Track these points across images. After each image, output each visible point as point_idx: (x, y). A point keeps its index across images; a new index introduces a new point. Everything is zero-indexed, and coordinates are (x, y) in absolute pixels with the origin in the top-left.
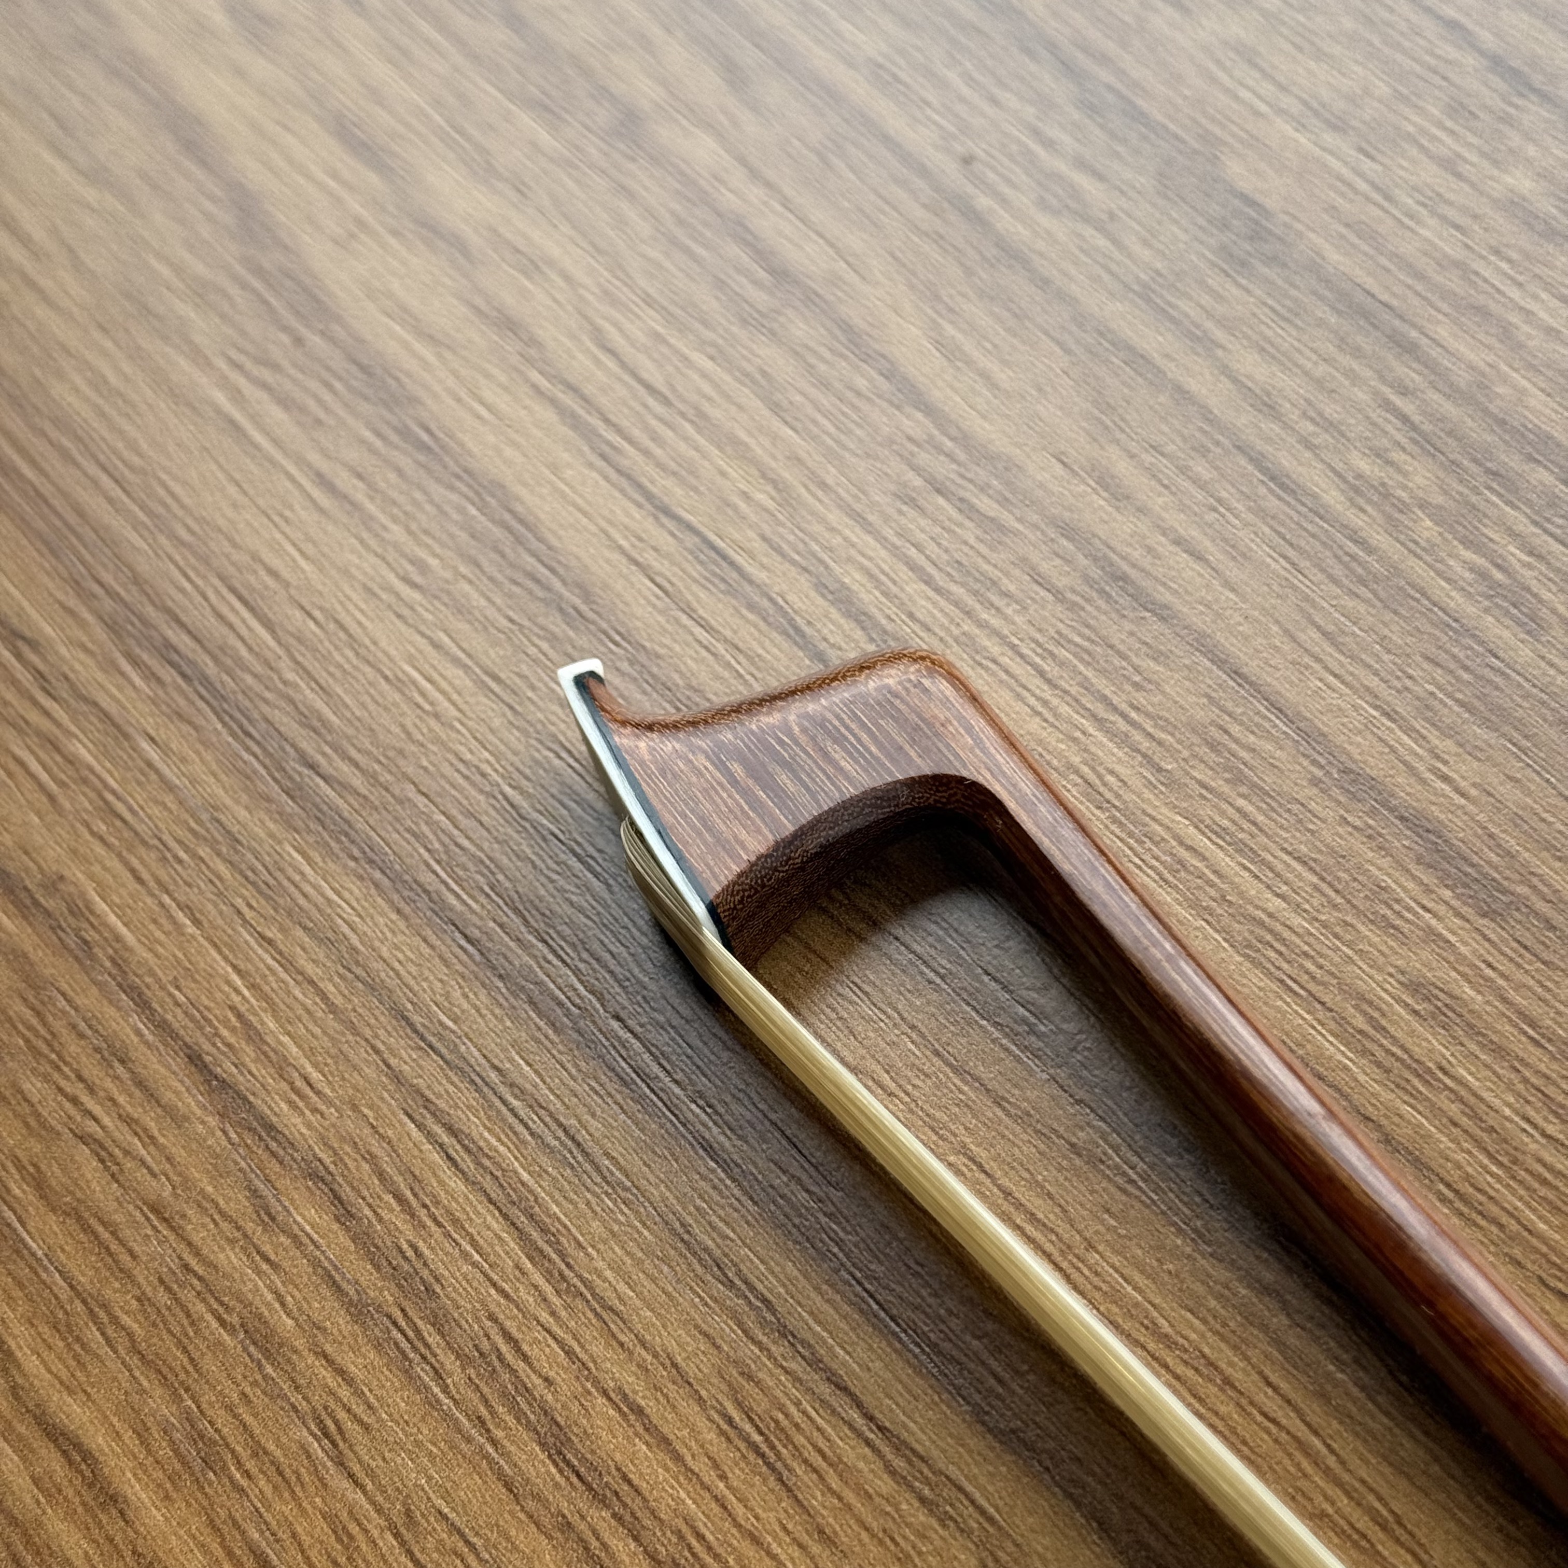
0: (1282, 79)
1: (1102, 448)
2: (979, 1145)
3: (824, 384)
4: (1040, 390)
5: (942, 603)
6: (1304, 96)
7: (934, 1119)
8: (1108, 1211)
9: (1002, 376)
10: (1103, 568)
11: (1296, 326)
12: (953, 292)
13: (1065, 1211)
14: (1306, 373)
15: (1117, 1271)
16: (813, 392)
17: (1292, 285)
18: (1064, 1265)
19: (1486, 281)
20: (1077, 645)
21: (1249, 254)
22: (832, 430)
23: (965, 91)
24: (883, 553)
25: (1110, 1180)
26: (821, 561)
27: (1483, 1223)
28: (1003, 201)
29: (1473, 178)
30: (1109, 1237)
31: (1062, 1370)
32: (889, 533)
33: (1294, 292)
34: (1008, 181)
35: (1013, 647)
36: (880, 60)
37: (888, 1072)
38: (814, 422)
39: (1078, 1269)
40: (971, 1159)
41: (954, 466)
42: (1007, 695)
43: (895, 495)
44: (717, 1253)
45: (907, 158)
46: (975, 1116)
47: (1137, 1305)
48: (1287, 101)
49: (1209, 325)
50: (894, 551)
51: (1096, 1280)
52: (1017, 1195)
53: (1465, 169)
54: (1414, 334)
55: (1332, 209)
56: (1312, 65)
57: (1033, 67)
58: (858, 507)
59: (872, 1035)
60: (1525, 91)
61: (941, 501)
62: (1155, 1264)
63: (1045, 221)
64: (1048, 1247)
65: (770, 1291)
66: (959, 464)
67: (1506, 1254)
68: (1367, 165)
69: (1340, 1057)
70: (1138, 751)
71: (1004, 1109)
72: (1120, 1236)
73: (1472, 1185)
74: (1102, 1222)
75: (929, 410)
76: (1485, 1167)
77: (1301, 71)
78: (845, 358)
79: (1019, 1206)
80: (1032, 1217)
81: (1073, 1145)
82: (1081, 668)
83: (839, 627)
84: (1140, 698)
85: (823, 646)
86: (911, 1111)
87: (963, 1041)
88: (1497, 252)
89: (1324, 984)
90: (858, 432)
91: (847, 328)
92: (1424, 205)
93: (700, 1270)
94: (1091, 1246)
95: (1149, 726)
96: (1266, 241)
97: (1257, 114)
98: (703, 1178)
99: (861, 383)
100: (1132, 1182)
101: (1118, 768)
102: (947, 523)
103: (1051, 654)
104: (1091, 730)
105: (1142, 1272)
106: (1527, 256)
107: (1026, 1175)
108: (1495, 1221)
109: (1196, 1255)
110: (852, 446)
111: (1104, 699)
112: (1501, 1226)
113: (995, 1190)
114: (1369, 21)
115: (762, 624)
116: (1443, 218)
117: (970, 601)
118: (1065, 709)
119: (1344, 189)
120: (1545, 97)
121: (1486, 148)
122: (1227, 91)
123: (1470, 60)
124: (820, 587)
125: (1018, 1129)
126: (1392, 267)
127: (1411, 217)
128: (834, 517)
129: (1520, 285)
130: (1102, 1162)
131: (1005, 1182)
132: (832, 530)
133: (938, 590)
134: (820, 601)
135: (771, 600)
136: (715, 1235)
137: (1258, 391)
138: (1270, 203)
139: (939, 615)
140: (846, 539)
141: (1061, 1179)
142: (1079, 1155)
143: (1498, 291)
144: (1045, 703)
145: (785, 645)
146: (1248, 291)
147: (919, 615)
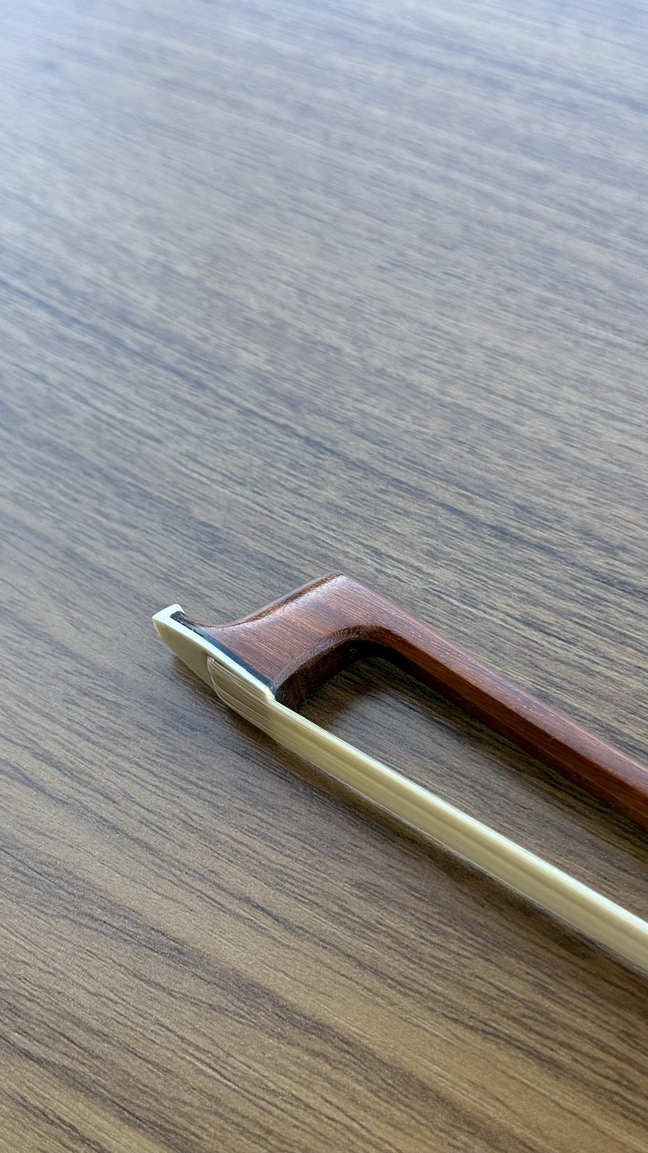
0: (211, 465)
1: (160, 656)
2: (164, 1017)
3: (18, 654)
4: (125, 634)
5: (97, 749)
6: (224, 472)
7: (140, 1009)
8: (234, 1035)
9: (105, 631)
10: (172, 715)
11: (240, 579)
12: (74, 595)
13: (212, 1040)
14: (250, 601)
15: (243, 1064)
16: (13, 659)
17: (236, 561)
18: (217, 1068)
19: (324, 541)
20: (167, 755)
21: (212, 549)
22: (27, 675)
23: (62, 499)
24: (63, 731)
25: (232, 1018)
26: (33, 741)
27: (412, 994)
28: (90, 547)
29: (309, 495)
30: (236, 1048)
31: (226, 1122)
32: (63, 720)
33: (236, 564)
34: (90, 537)
35: (136, 763)
36: (17, 491)
37: (112, 992)
38: (17, 673)
39: (225, 1068)
40: (162, 1026)
41: (90, 680)
42: (137, 787)
43: (64, 700)
44: (41, 1107)
45: (38, 535)
46: (159, 1003)
47: (256, 1079)
48: (215, 476)
49: (199, 587)
50: (68, 728)
51: (234, 1071)
52: (188, 1038)
53: (302, 492)
54: (296, 573)
55: (246, 522)
56: (224, 456)
57: (93, 481)
58: (46, 710)
59: (101, 974)
60: (325, 451)
61: (87, 699)
62: (262, 1055)
63: (112, 553)
64: (208, 1061)
65: (72, 1120)
66: (93, 679)
67: (425, 1006)
68: (259, 499)
69: (330, 929)
70: (206, 800)
71: (173, 996)
72: (242, 1045)
73: (403, 976)
74: (232, 1041)
75: (73, 656)
76: (408, 966)
77: (220, 460)
78: (27, 639)
79: (189, 1043)
80: (197, 1048)
81: (211, 1005)
82: (171, 766)
83: (48, 772)
84: (202, 774)
85: (42, 783)
86: (127, 1009)
87: (147, 966)
88: (326, 527)
89: (316, 894)
90: (40, 673)
91: (24, 624)
92: (289, 512)
93: (35, 1119)
94: (229, 1055)
95: (208, 786)
96: (219, 542)
97: (203, 484)
98: (27, 1070)
99: (36, 649)
100: (242, 1017)
101: (198, 811)
102: (92, 709)
103: (155, 761)
104: (181, 796)
105: (256, 1061)
106: (339, 526)
107: (190, 1027)
108: (416, 991)
109: (281, 1045)
110: (38, 681)
111: (185, 779)
112: (421, 993)
113: (177, 1038)
114: (246, 432)
115: (9, 780)
116: (298, 516)
117: (111, 745)
118: (167, 788)
119: (250, 511)
120: (333, 453)
121: (312, 480)
122: (186, 475)
123: (295, 441)
124: (35, 755)
125: (183, 1004)
126: (280, 543)
127: (284, 518)
128: (35, 718)
129: (340, 541)
130: (226, 1010)
131: (180, 1033)
132: (35, 724)
133: (93, 743)
134: (36, 761)
135: (11, 766)
136: (39, 1099)
137: (229, 614)
138: (217, 525)
139: (97, 755)
140: (43, 728)
141: (208, 1024)
142: (215, 1010)
143: (331, 545)
144: (157, 787)
145: (22, 787)
146: (215, 568)
147: (86, 757)
